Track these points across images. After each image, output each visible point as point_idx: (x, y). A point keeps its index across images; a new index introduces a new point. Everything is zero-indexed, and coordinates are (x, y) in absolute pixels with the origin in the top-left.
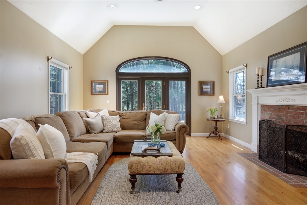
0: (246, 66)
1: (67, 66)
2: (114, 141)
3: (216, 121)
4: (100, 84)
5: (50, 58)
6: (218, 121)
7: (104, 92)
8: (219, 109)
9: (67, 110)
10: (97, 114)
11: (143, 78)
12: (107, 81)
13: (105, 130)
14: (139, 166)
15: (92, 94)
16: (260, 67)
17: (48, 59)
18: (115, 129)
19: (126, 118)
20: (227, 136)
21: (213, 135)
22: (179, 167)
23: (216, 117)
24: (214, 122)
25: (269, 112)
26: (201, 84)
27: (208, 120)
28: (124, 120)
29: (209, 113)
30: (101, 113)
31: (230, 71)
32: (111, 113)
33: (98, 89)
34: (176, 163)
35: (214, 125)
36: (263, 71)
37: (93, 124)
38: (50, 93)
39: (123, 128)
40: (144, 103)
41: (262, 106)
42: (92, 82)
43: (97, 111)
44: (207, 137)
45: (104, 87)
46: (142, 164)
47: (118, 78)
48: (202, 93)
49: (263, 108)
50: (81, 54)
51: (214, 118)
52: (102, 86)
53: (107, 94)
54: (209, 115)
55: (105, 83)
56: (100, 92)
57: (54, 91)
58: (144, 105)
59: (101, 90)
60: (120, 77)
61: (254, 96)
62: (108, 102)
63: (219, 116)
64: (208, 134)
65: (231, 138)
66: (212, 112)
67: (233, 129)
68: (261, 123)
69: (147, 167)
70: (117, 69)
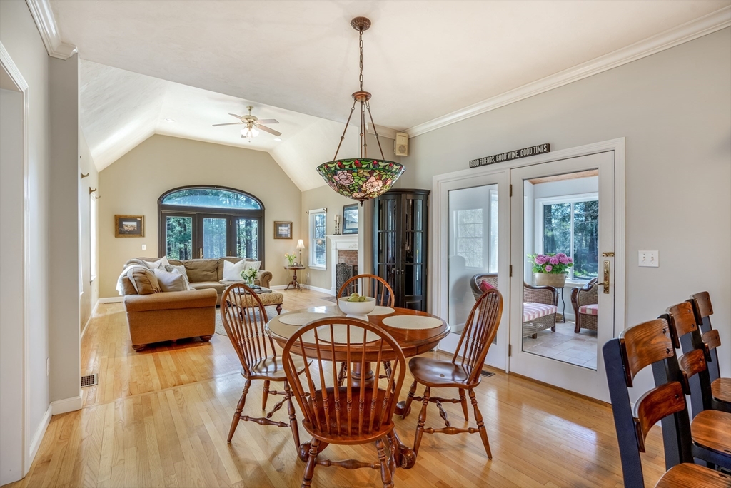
0: (326, 210)
3: (295, 269)
4: (132, 220)
5: (92, 189)
6: (298, 269)
7: (138, 232)
8: (298, 256)
11: (198, 215)
12: (143, 217)
15: (116, 237)
16: (338, 214)
17: (90, 191)
19: (192, 268)
20: (307, 286)
21: (292, 286)
22: (279, 299)
23: (295, 264)
24: (293, 271)
25: (344, 257)
26: (277, 225)
27: (285, 268)
29: (287, 260)
31: (310, 212)
33: (126, 228)
34: (277, 296)
35: (293, 275)
36: (339, 219)
40: (201, 249)
41: (339, 251)
42: (116, 217)
44: (285, 290)
45: (139, 225)
47: (162, 213)
48: (278, 236)
49: (341, 253)
50: (97, 172)
51: (293, 266)
52: (135, 224)
53: (144, 236)
54: (287, 263)
55: (140, 220)
56: (131, 232)
58: (201, 252)
59: (131, 229)
60: (164, 212)
61: (333, 241)
62: (144, 247)
63: (299, 264)
64: (285, 286)
65: (312, 287)
66: (290, 260)
67: (313, 278)
68: (337, 266)
70: (159, 199)
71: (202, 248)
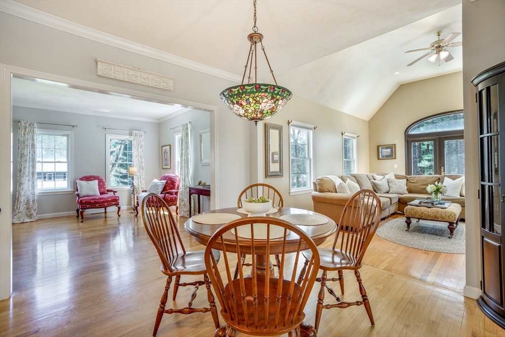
1: (355, 136)
2: (399, 201)
4: (387, 148)
5: (343, 133)
7: (392, 156)
9: (355, 173)
10: (383, 177)
11: (439, 139)
12: (395, 145)
13: (391, 191)
14: (413, 212)
15: (378, 159)
17: (342, 134)
18: (401, 191)
19: (414, 181)
22: (449, 216)
28: (412, 184)
30: (387, 177)
32: (398, 177)
33: (385, 154)
34: (447, 213)
37: (380, 186)
38: (344, 160)
39: (410, 191)
40: (442, 168)
42: (378, 147)
43: (384, 175)
45: (392, 151)
46: (415, 210)
47: (407, 141)
50: (366, 121)
52: (389, 150)
53: (395, 158)
55: (392, 147)
56: (387, 156)
57: (346, 157)
58: (442, 170)
59: (387, 154)
60: (409, 139)
62: (396, 166)
69: (420, 213)
70: (406, 131)
71: (444, 166)
